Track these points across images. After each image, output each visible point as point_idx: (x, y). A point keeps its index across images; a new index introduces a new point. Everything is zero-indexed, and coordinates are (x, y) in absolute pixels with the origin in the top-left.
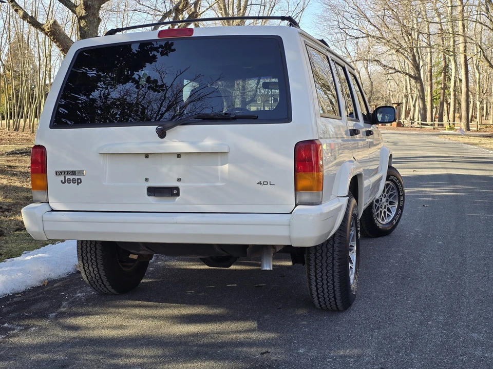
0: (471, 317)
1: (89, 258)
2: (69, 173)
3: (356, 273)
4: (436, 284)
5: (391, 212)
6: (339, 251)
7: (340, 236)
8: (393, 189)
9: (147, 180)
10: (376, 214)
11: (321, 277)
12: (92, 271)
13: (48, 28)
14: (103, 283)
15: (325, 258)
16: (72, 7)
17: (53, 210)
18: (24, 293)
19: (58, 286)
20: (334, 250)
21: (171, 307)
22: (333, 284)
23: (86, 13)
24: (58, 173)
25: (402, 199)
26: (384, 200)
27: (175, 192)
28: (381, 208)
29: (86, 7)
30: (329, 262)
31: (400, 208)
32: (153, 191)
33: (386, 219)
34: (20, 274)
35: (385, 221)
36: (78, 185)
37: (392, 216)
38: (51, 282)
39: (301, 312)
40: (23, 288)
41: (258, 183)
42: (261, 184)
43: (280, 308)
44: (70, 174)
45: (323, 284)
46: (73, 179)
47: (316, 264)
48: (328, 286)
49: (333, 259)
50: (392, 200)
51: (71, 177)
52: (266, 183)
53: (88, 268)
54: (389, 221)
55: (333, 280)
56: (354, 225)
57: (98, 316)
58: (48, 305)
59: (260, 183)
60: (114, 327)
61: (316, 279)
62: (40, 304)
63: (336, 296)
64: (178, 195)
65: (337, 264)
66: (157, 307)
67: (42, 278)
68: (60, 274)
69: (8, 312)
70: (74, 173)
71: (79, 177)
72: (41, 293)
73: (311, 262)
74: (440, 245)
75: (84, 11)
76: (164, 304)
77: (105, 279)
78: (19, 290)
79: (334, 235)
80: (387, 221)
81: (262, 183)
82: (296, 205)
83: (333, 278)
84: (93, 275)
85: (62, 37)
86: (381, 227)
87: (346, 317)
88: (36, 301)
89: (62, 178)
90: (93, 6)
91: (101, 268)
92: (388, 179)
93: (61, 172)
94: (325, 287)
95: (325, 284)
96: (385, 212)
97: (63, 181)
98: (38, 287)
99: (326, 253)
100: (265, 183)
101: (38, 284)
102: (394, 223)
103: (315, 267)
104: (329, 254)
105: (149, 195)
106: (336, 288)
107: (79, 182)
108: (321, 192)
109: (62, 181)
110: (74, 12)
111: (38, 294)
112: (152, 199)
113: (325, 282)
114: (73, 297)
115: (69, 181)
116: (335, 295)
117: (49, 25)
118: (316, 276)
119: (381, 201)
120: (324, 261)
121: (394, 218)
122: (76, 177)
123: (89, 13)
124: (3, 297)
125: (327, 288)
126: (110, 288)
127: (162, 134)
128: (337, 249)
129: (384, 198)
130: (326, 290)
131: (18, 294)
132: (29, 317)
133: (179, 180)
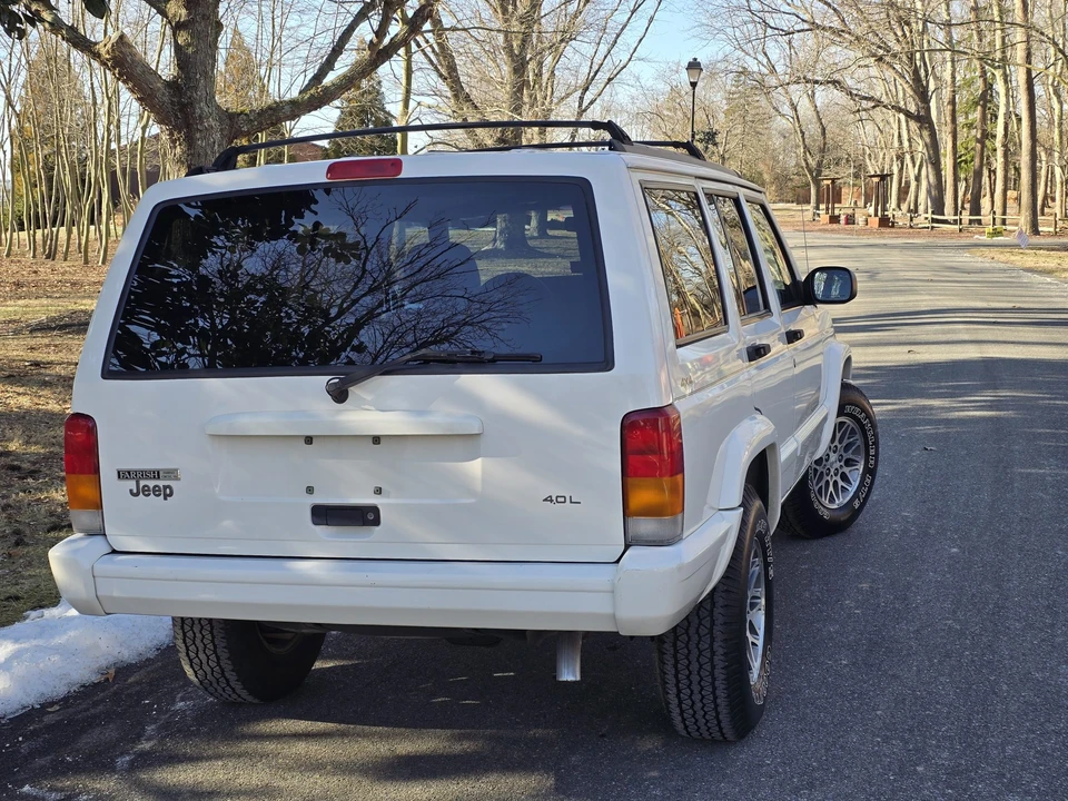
0: (1009, 749)
1: (199, 635)
2: (145, 474)
3: (764, 654)
4: (940, 663)
5: (849, 482)
6: (725, 623)
7: (726, 591)
8: (853, 432)
9: (310, 490)
10: (817, 489)
11: (688, 677)
12: (204, 661)
14: (228, 685)
15: (695, 638)
16: (159, 3)
17: (114, 552)
18: (66, 701)
19: (137, 683)
20: (713, 623)
21: (373, 734)
22: (714, 693)
23: (189, 14)
24: (123, 475)
25: (872, 452)
26: (833, 457)
27: (371, 517)
28: (828, 475)
29: (188, 3)
30: (704, 646)
31: (870, 472)
32: (323, 515)
33: (838, 497)
34: (56, 658)
35: (837, 502)
36: (165, 499)
37: (852, 490)
38: (123, 670)
39: (649, 744)
40: (61, 690)
41: (545, 500)
42: (551, 501)
43: (603, 736)
44: (148, 478)
45: (692, 692)
46: (155, 486)
47: (676, 651)
48: (703, 697)
49: (713, 640)
50: (851, 457)
51: (150, 482)
52: (562, 500)
53: (197, 654)
54: (846, 501)
55: (713, 684)
56: (760, 553)
57: (220, 763)
58: (115, 735)
59: (549, 499)
60: (252, 791)
61: (678, 682)
62: (97, 731)
63: (721, 717)
64: (376, 522)
65: (721, 651)
66: (343, 734)
67: (103, 663)
68: (141, 649)
69: (32, 754)
70: (156, 475)
71: (167, 483)
72: (103, 701)
73: (666, 646)
74: (951, 557)
75: (184, 12)
76: (359, 728)
77: (232, 677)
78: (55, 694)
79: (714, 589)
80: (841, 500)
81: (554, 498)
82: (627, 547)
83: (714, 679)
84: (208, 670)
85: (139, 70)
86: (826, 515)
87: (743, 755)
88: (90, 723)
89: (132, 484)
91: (224, 655)
92: (841, 412)
93: (129, 473)
94: (697, 697)
95: (696, 691)
96: (835, 483)
97: (135, 491)
98: (95, 685)
99: (697, 630)
100: (559, 499)
101: (95, 679)
102: (857, 504)
103: (675, 656)
104: (703, 631)
105: (315, 523)
106: (719, 701)
107: (167, 493)
108: (680, 517)
109: (131, 491)
110: (163, 13)
111: (95, 704)
112: (322, 530)
113: (696, 688)
114: (167, 711)
115: (146, 491)
116: (718, 714)
117: (109, 46)
118: (676, 676)
119: (827, 460)
120: (692, 645)
121: (856, 495)
122: (161, 483)
124: (20, 712)
125: (701, 701)
126: (244, 694)
127: (339, 395)
128: (720, 620)
129: (834, 452)
130: (699, 705)
131: (52, 704)
132: (76, 769)
133: (378, 491)
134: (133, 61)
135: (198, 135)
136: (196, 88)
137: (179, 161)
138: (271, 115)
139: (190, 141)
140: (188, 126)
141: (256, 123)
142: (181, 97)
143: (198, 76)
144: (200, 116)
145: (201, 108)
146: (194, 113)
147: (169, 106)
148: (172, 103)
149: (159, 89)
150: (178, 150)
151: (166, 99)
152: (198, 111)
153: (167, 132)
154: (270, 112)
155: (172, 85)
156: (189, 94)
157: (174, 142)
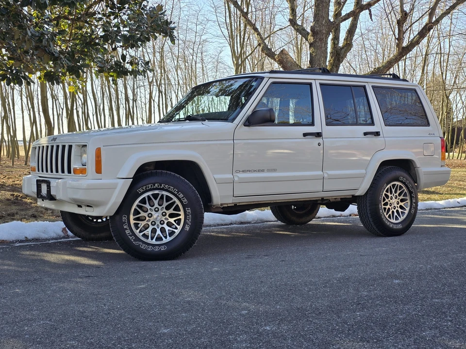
13: (278, 57)
29: (313, 34)
75: (312, 38)
110: (307, 39)
123: (316, 39)
134: (287, 61)
143: (316, 66)
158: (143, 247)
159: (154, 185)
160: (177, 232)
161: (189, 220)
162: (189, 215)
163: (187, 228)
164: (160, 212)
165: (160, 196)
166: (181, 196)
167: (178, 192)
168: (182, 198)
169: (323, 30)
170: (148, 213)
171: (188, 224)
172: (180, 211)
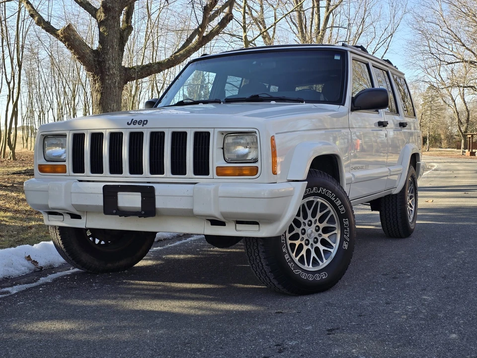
13: (62, 34)
16: (92, 11)
23: (105, 16)
29: (105, 10)
75: (103, 15)
85: (77, 43)
90: (113, 8)
110: (94, 16)
117: (62, 30)
123: (108, 17)
134: (74, 38)
135: (107, 77)
136: (107, 53)
137: (97, 91)
138: (147, 70)
139: (102, 80)
140: (102, 72)
141: (139, 73)
142: (99, 58)
143: (109, 47)
144: (108, 68)
145: (109, 64)
146: (105, 66)
147: (93, 62)
148: (94, 61)
149: (88, 53)
150: (97, 85)
151: (91, 58)
152: (107, 65)
153: (92, 76)
154: (147, 68)
155: (95, 52)
156: (103, 56)
157: (95, 81)
158: (303, 277)
159: (312, 189)
160: (333, 251)
161: (346, 235)
162: (346, 229)
163: (346, 246)
164: (314, 226)
165: (314, 204)
166: (339, 203)
167: (336, 198)
168: (340, 205)
169: (116, 7)
170: (301, 228)
171: (346, 241)
172: (334, 223)
